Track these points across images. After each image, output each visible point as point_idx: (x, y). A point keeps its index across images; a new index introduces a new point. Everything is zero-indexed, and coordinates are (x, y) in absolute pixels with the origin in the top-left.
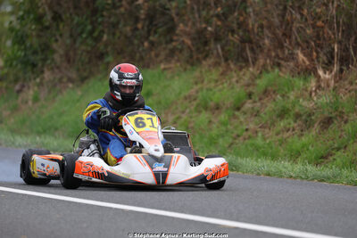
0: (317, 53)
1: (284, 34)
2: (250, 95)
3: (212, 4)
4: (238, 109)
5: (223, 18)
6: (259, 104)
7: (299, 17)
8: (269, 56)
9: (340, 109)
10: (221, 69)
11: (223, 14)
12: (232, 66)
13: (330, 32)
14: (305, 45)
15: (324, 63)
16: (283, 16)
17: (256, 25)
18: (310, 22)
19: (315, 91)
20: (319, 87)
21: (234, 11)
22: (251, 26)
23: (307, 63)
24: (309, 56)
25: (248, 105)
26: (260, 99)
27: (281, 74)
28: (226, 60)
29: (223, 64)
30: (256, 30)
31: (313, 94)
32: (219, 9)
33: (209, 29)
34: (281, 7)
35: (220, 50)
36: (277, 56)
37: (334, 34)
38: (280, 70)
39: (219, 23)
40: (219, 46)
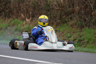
0: (27, 14)
1: (19, 10)
2: (9, 26)
3: (2, 2)
4: (6, 29)
5: (5, 5)
6: (11, 28)
7: (23, 5)
8: (15, 15)
9: (30, 29)
10: (4, 19)
11: (5, 4)
12: (7, 18)
13: (30, 9)
14: (24, 12)
15: (28, 17)
16: (19, 5)
17: (13, 7)
18: (25, 6)
19: (25, 24)
20: (26, 23)
21: (8, 4)
22: (11, 8)
23: (24, 17)
24: (24, 15)
25: (9, 28)
26: (12, 26)
27: (18, 20)
28: (5, 17)
29: (4, 17)
30: (12, 9)
31: (24, 25)
32: (4, 3)
33: (1, 8)
34: (18, 3)
35: (4, 14)
36: (17, 15)
37: (31, 9)
38: (17, 19)
39: (4, 7)
40: (3, 13)
